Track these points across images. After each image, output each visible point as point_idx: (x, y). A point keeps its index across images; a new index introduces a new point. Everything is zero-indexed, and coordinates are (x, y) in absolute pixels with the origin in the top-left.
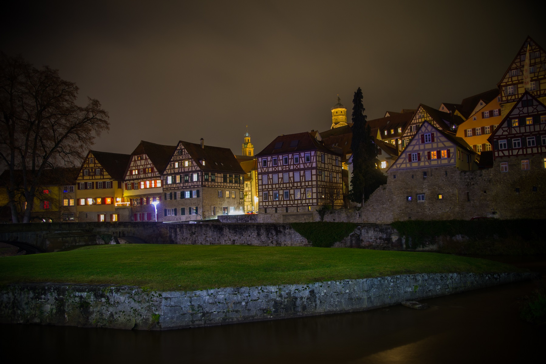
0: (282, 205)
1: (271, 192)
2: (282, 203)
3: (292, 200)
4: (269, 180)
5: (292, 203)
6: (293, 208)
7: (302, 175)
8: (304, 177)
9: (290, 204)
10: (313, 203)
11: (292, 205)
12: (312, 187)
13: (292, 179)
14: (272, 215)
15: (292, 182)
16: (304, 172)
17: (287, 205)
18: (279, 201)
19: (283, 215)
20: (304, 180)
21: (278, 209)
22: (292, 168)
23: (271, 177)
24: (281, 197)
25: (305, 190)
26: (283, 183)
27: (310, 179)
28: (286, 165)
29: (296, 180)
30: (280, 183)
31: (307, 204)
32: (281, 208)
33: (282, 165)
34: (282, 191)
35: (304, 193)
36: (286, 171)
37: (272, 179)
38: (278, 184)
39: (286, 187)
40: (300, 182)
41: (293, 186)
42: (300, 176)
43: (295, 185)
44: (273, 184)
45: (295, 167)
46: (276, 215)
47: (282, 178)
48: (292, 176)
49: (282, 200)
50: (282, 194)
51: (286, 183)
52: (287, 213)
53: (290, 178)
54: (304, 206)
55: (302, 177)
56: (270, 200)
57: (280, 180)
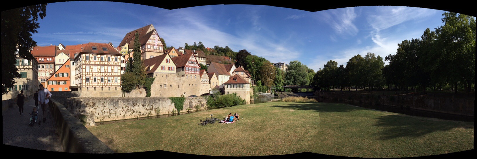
0: (99, 86)
1: (92, 78)
2: (99, 85)
3: (106, 83)
4: (90, 69)
5: (105, 85)
6: (106, 88)
7: (112, 68)
8: (113, 70)
9: (104, 86)
10: (118, 86)
11: (106, 86)
12: (118, 76)
13: (106, 70)
14: (92, 92)
15: (106, 72)
16: (114, 67)
17: (102, 86)
18: (97, 83)
19: (100, 92)
20: (113, 72)
21: (96, 88)
22: (106, 63)
23: (92, 68)
24: (98, 81)
25: (114, 77)
26: (100, 72)
27: (117, 72)
28: (102, 62)
29: (108, 72)
30: (98, 72)
31: (115, 86)
32: (98, 88)
33: (100, 61)
34: (99, 77)
35: (113, 80)
36: (102, 65)
37: (93, 69)
38: (97, 72)
39: (102, 75)
40: (111, 73)
41: (107, 75)
42: (111, 69)
43: (108, 74)
44: (93, 72)
45: (108, 63)
46: (95, 92)
47: (100, 69)
48: (106, 68)
49: (99, 82)
50: (99, 79)
51: (102, 73)
52: (102, 91)
53: (105, 69)
54: (113, 87)
55: (112, 70)
56: (91, 82)
57: (98, 70)
